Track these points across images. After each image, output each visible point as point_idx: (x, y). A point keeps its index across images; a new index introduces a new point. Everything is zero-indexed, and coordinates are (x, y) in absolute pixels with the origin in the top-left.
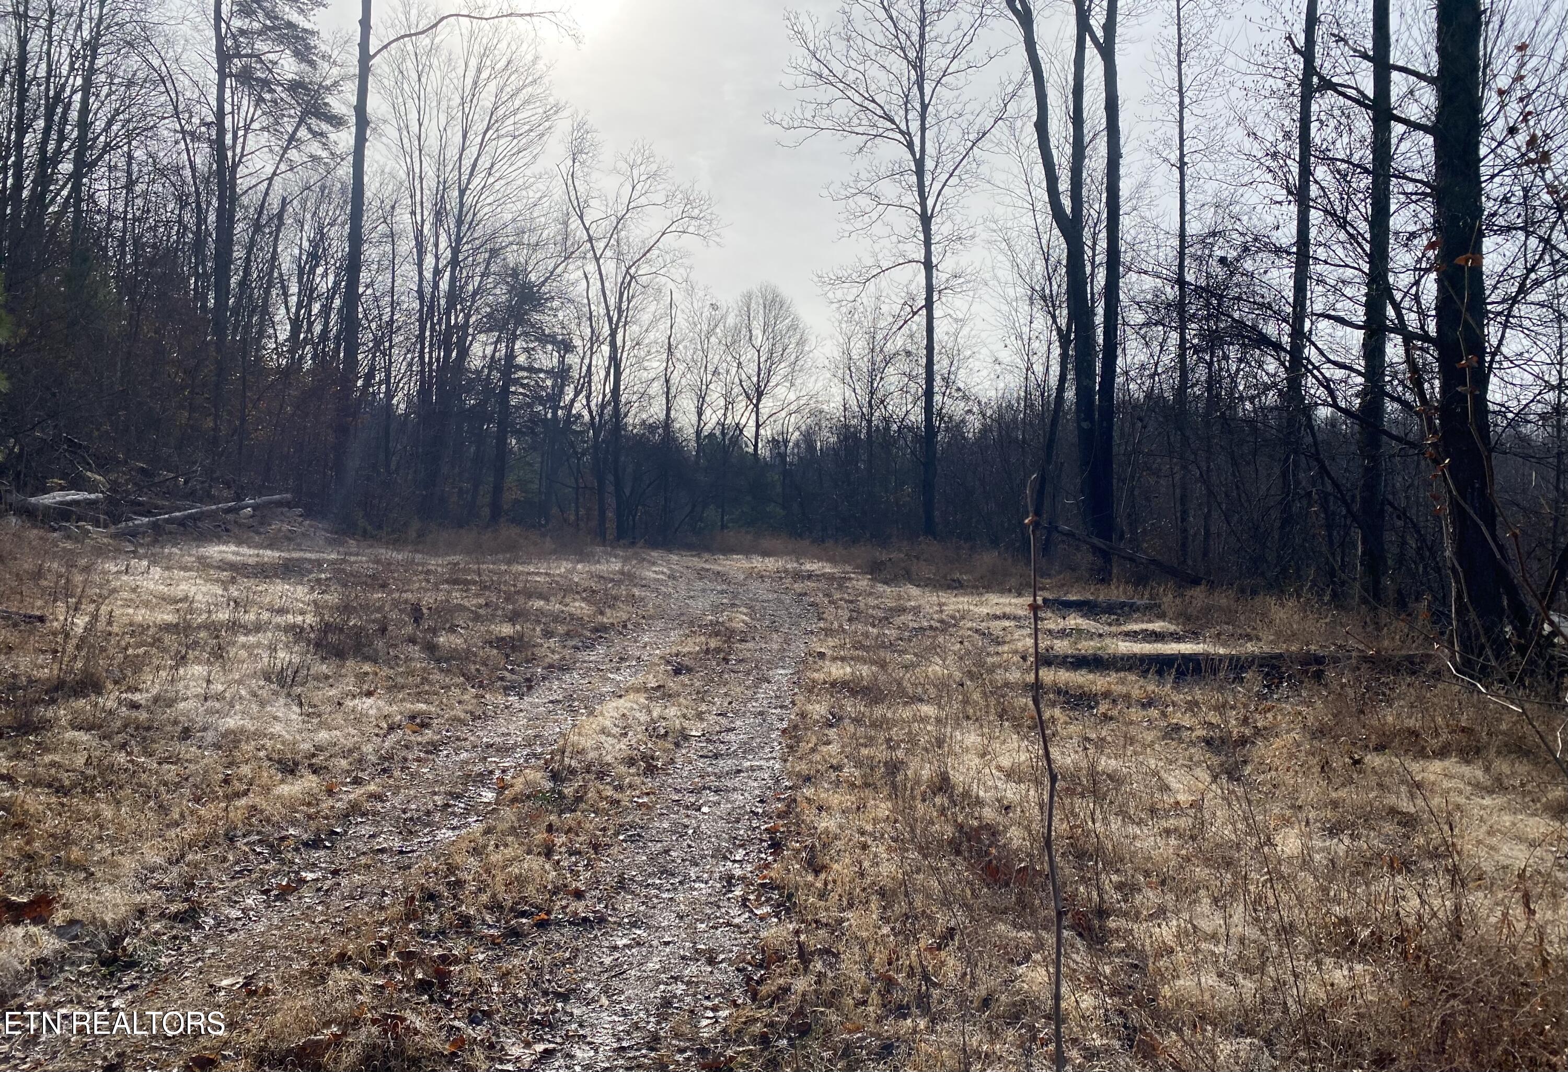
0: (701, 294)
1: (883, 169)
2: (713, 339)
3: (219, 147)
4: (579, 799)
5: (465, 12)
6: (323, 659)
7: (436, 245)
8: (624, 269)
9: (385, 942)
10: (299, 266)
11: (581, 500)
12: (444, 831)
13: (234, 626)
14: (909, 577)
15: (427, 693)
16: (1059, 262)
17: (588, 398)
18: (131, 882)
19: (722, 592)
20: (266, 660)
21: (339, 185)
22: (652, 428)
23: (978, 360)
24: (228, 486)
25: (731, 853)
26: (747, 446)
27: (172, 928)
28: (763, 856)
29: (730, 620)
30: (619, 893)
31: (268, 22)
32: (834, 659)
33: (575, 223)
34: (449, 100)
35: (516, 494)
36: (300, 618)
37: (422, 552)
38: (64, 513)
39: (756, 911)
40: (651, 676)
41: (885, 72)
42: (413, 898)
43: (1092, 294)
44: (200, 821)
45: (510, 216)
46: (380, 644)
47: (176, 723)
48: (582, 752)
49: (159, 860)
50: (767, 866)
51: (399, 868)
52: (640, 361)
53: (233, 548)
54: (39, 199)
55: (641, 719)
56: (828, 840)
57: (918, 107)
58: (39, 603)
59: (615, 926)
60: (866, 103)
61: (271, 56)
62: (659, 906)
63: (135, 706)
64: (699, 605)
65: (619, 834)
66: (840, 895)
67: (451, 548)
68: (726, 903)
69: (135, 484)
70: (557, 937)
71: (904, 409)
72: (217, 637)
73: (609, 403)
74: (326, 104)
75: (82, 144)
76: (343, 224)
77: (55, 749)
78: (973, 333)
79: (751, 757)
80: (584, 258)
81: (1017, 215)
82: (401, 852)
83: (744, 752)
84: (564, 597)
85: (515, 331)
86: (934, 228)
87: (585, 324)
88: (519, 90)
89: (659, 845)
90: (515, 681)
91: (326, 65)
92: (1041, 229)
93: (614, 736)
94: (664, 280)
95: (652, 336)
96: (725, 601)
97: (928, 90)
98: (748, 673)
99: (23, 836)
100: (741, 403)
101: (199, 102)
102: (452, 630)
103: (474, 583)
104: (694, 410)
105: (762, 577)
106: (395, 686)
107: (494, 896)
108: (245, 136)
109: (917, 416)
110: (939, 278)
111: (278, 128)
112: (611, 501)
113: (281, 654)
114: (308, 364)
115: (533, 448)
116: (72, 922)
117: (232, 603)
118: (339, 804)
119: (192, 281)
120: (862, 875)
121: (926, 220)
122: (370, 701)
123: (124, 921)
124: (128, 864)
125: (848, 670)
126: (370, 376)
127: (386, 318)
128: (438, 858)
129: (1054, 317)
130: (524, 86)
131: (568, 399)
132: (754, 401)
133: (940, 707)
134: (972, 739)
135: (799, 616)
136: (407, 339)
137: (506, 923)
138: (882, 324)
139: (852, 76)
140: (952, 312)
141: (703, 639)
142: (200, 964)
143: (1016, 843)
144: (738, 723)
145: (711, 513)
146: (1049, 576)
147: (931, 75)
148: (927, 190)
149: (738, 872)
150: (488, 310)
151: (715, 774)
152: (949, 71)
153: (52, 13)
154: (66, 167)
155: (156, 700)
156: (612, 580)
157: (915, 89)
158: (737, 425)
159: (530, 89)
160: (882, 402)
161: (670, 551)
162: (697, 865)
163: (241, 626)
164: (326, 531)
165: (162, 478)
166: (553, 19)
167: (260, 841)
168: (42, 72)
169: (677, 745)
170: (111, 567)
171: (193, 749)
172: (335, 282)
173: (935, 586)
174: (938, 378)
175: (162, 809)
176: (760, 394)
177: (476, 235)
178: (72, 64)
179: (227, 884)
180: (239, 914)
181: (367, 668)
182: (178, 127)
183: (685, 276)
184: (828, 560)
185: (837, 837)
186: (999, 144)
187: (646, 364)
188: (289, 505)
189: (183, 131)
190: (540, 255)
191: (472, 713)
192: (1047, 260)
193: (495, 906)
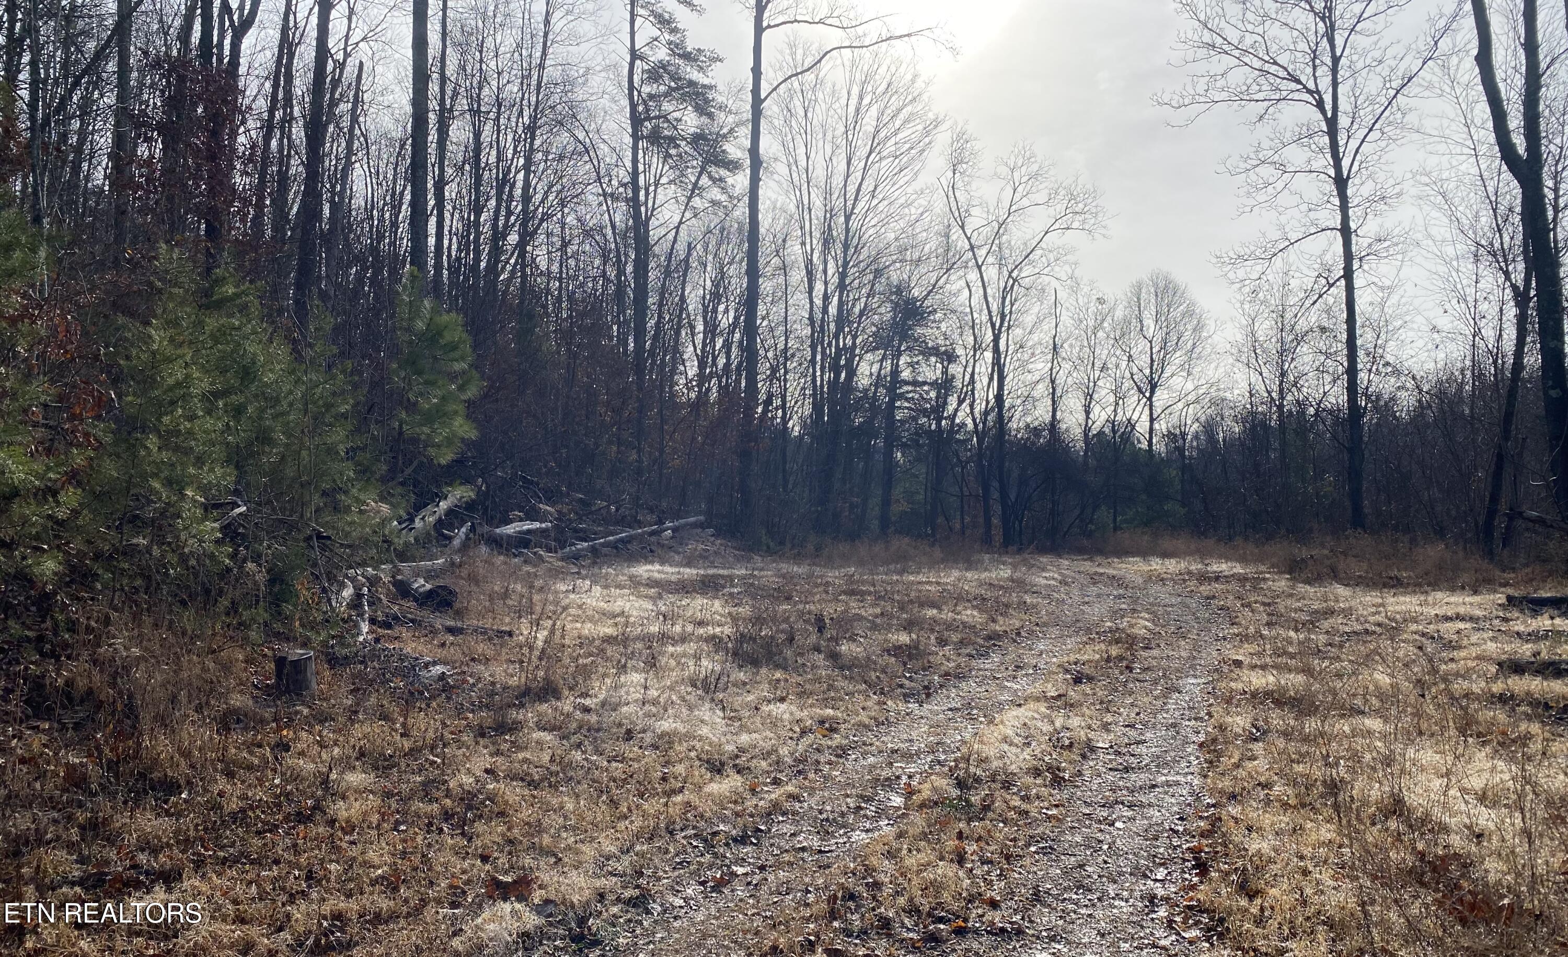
0: (1086, 289)
1: (1288, 135)
2: (1101, 334)
3: (634, 203)
4: (986, 808)
5: (847, 44)
6: (740, 667)
7: (825, 271)
8: (1006, 274)
9: (812, 938)
10: (703, 305)
11: (966, 507)
12: (858, 832)
13: (664, 638)
14: (1335, 575)
15: (833, 699)
16: (1511, 210)
17: (972, 406)
18: (591, 868)
19: (1119, 597)
20: (692, 668)
21: (736, 225)
22: (1036, 432)
23: (1412, 329)
24: (651, 511)
25: (1151, 871)
26: (1139, 442)
27: (627, 911)
28: (1187, 876)
29: (1132, 626)
30: (1034, 906)
31: (673, 84)
32: (1253, 667)
33: (956, 234)
34: (834, 130)
35: (904, 506)
36: (718, 630)
37: (820, 566)
38: (523, 541)
39: (1183, 934)
40: (1050, 686)
41: (1288, 29)
42: (835, 897)
43: (1556, 241)
44: (645, 815)
45: (892, 236)
46: (789, 653)
47: (620, 725)
48: (986, 760)
49: (613, 849)
50: (1193, 887)
51: (820, 867)
52: (1023, 364)
53: (657, 567)
54: (493, 269)
55: (1044, 729)
56: (1261, 864)
57: (1329, 61)
58: (507, 620)
59: (1034, 939)
60: (1267, 67)
61: (676, 115)
62: (1078, 922)
63: (587, 710)
64: (1096, 612)
65: (1030, 845)
66: (1280, 924)
67: (846, 560)
68: (1150, 924)
69: (576, 513)
70: (975, 945)
71: (1321, 391)
72: (650, 647)
73: (993, 409)
74: (724, 151)
75: (526, 216)
76: (741, 261)
77: (526, 748)
78: (1403, 300)
79: (1166, 771)
80: (966, 267)
81: (1454, 163)
82: (820, 852)
83: (1156, 766)
84: (956, 605)
85: (899, 347)
86: (1349, 192)
87: (968, 332)
88: (899, 110)
89: (1073, 859)
90: (914, 688)
91: (722, 115)
92: (1486, 175)
93: (1017, 746)
94: (1047, 279)
95: (1035, 337)
96: (1123, 606)
97: (1339, 41)
98: (1155, 682)
99: (505, 823)
100: (1133, 398)
101: (617, 166)
102: (852, 639)
103: (870, 593)
104: (1081, 409)
105: (1162, 580)
106: (804, 692)
107: (911, 900)
108: (655, 191)
109: (1337, 396)
110: (1359, 245)
111: (683, 179)
112: (997, 508)
113: (705, 662)
114: (714, 395)
115: (918, 459)
116: (547, 902)
117: (661, 617)
118: (762, 803)
119: (615, 328)
120: (1304, 903)
121: (1341, 183)
122: (783, 706)
123: (588, 903)
124: (588, 851)
125: (1271, 679)
126: (768, 402)
127: (781, 346)
128: (855, 859)
129: (1507, 274)
130: (905, 106)
131: (951, 408)
132: (1147, 395)
133: (1386, 720)
134: (1428, 755)
135: (1209, 621)
136: (800, 365)
137: (925, 927)
138: (1292, 300)
139: (1249, 40)
140: (1376, 280)
141: (1103, 646)
142: (652, 946)
143: (1492, 878)
144: (1149, 735)
145: (1104, 514)
146: (1514, 570)
147: (1343, 23)
148: (1341, 150)
149: (1160, 892)
150: (874, 329)
151: (1128, 788)
152: (1365, 16)
153: (500, 105)
154: (513, 238)
155: (603, 704)
156: (1002, 587)
157: (1325, 43)
158: (1129, 420)
159: (909, 108)
160: (1295, 384)
161: (1060, 556)
162: (1115, 882)
163: (669, 637)
164: (735, 548)
165: (597, 507)
166: (931, 35)
167: (695, 835)
168: (493, 159)
169: (1084, 757)
170: (562, 587)
171: (636, 749)
172: (735, 318)
173: (1368, 586)
174: (1361, 353)
175: (614, 803)
176: (1153, 387)
177: (861, 258)
178: (515, 147)
179: (670, 874)
180: (682, 903)
181: (778, 675)
182: (600, 191)
183: (1070, 272)
184: (1237, 560)
185: (1271, 861)
186: (1430, 86)
187: (1030, 366)
188: (701, 525)
189: (605, 194)
190: (923, 269)
191: (876, 719)
192: (1495, 210)
193: (913, 910)
